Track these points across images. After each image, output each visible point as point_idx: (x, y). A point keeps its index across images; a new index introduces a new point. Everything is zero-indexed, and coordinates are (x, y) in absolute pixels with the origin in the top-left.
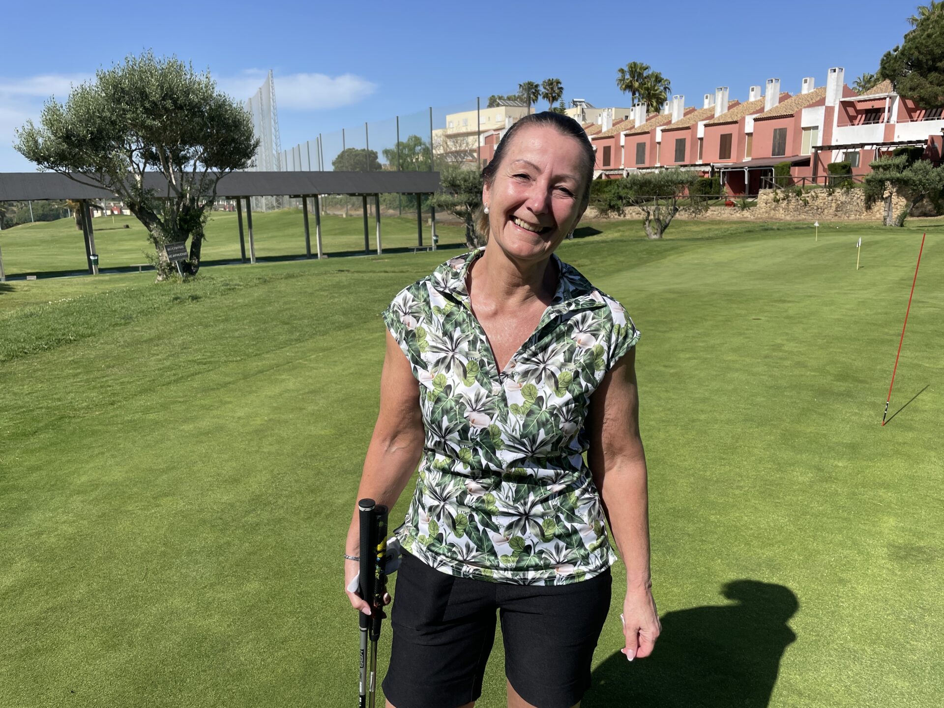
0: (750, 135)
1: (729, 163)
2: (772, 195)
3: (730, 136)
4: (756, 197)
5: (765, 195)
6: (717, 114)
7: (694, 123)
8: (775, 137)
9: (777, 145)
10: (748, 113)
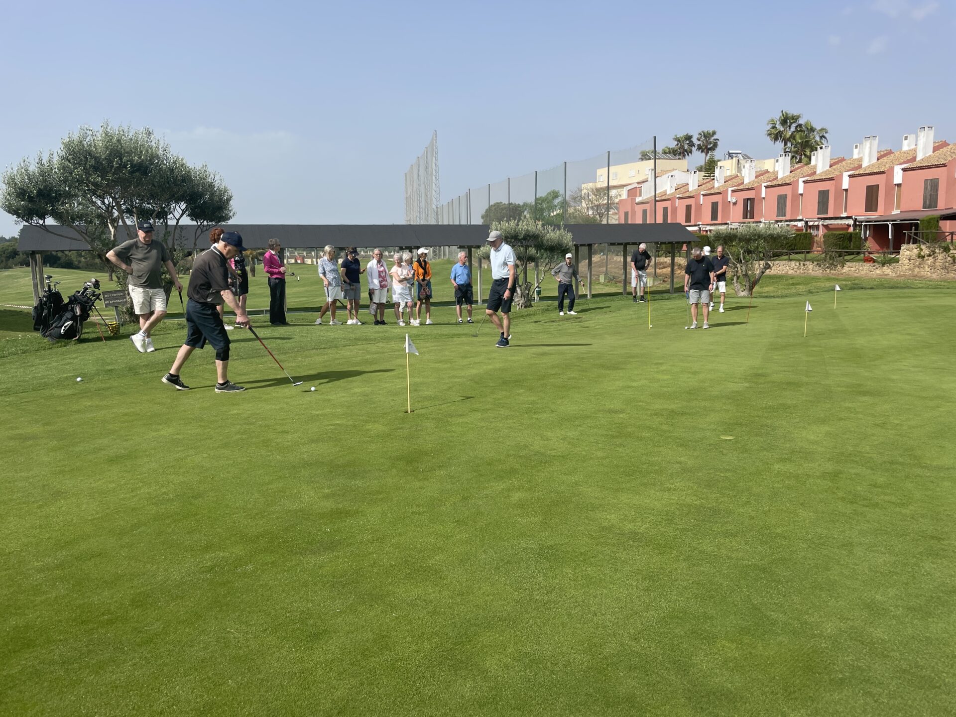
0: (899, 185)
1: (873, 216)
2: (916, 251)
3: (877, 187)
4: (899, 253)
5: (908, 251)
6: (865, 164)
7: (838, 174)
8: (926, 189)
9: (928, 197)
10: (897, 163)
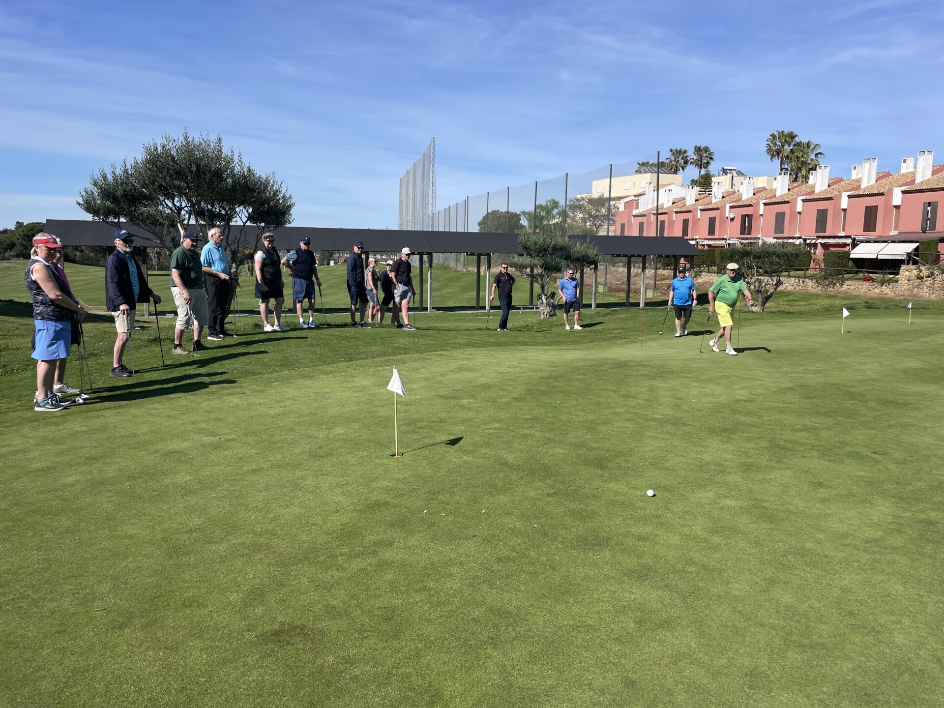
0: (897, 207)
2: (915, 272)
3: (876, 208)
4: (897, 274)
5: (905, 272)
6: (864, 185)
7: (837, 193)
8: (924, 211)
10: (896, 185)
